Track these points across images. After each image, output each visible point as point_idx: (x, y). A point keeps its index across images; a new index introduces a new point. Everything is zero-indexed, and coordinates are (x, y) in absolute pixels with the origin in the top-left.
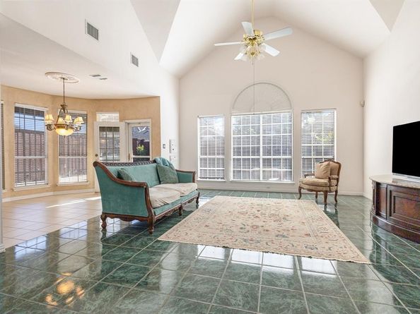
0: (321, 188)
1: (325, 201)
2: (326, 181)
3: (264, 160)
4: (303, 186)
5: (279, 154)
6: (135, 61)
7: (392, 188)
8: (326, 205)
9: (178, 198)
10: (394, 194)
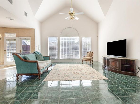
0: (89, 60)
1: (90, 64)
2: (90, 58)
3: (71, 52)
4: (83, 59)
5: (75, 50)
6: (26, 14)
7: (109, 59)
8: (90, 65)
9: (47, 66)
10: (109, 60)
